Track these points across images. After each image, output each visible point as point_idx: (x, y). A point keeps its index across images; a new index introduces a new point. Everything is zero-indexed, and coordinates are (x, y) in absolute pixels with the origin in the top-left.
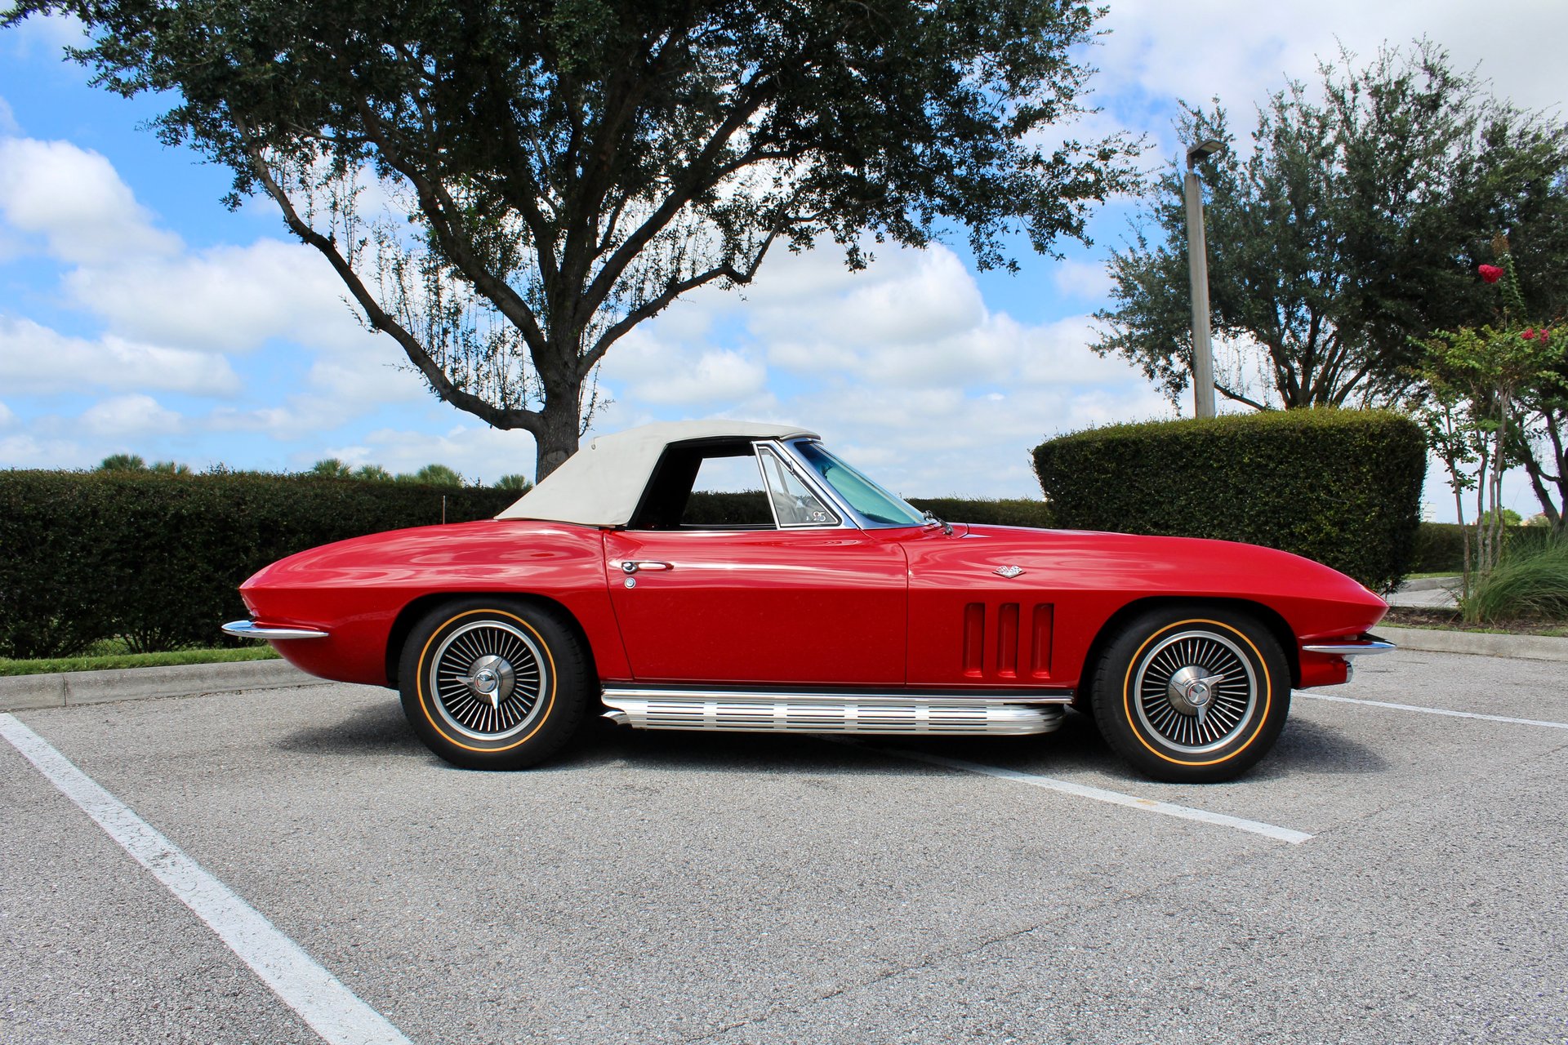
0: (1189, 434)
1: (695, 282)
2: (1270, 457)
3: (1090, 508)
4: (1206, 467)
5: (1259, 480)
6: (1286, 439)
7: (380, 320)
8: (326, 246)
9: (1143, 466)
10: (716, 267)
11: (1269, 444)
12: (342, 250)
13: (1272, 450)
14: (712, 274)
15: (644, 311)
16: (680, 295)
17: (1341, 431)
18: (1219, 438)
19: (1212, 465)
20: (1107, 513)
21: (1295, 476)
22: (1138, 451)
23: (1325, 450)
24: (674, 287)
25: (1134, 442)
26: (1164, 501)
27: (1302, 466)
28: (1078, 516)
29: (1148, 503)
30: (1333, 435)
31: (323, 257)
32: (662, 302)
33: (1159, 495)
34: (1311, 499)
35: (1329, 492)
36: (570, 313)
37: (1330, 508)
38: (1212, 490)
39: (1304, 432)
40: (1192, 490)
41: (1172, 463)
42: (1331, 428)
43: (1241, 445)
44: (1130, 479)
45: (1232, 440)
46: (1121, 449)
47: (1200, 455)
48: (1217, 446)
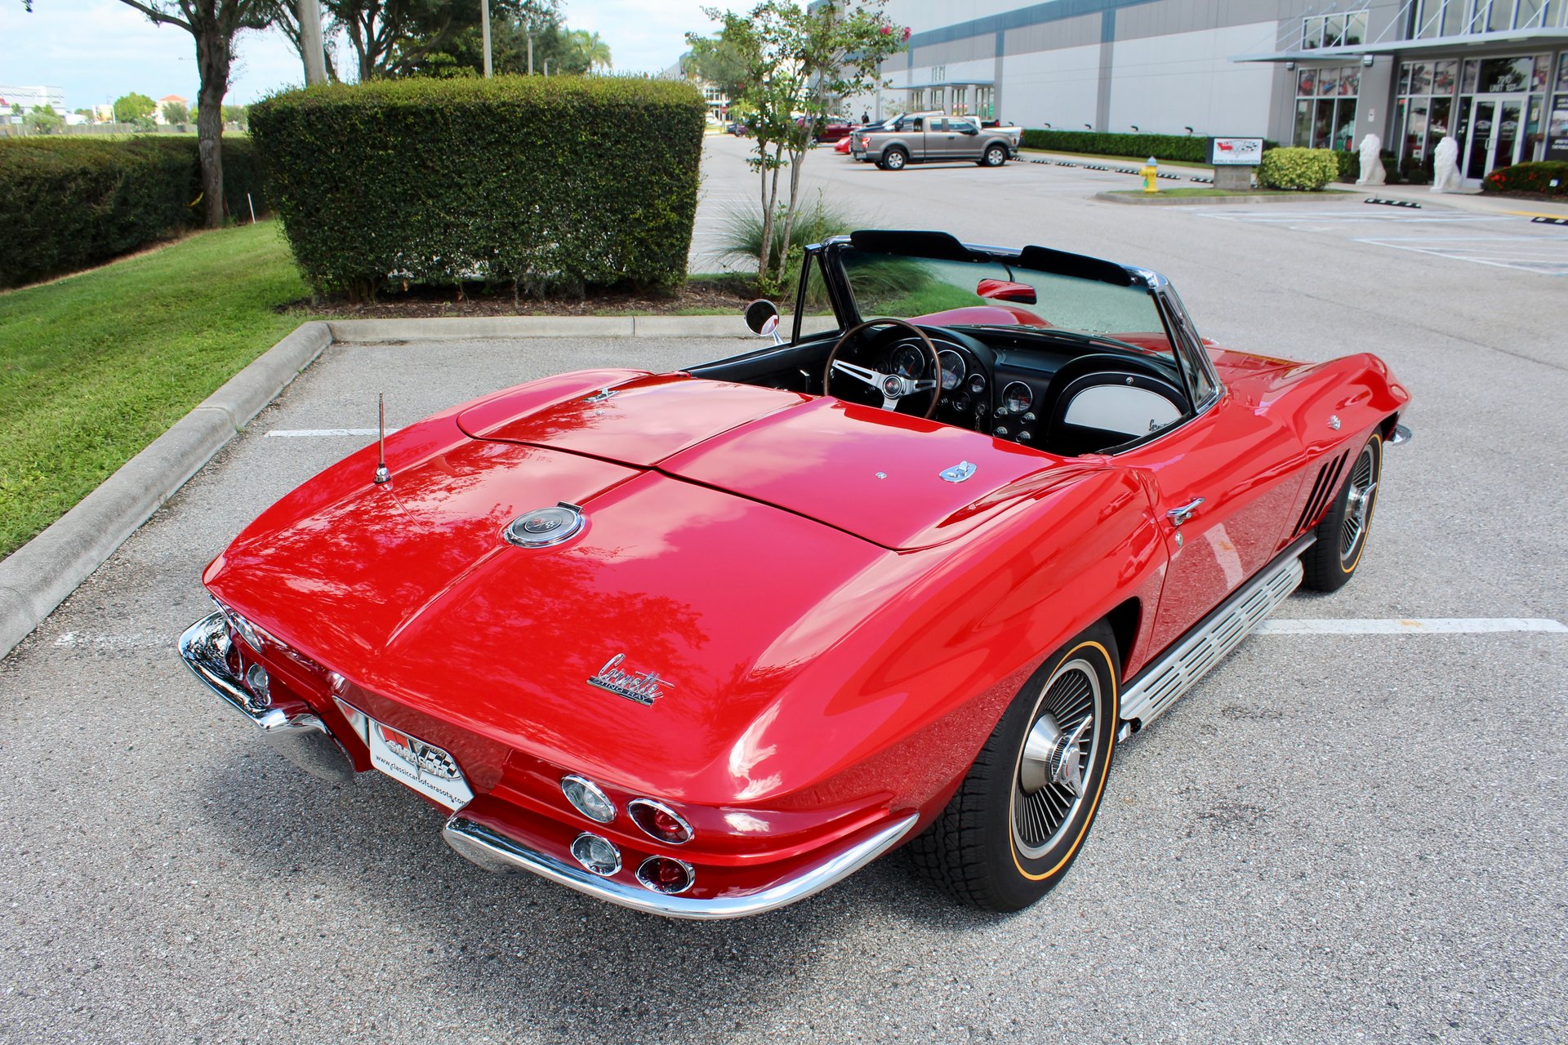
0: (504, 104)
2: (605, 136)
3: (352, 191)
4: (525, 145)
5: (591, 160)
6: (627, 115)
9: (440, 140)
11: (605, 120)
13: (610, 127)
17: (686, 109)
18: (543, 111)
19: (533, 143)
20: (381, 198)
21: (636, 156)
22: (434, 121)
23: (670, 130)
25: (429, 111)
26: (466, 184)
27: (643, 146)
28: (333, 201)
29: (441, 186)
30: (680, 114)
33: (460, 176)
34: (650, 182)
35: (671, 175)
37: (671, 192)
38: (532, 170)
39: (646, 108)
40: (503, 171)
41: (478, 139)
42: (678, 106)
43: (573, 119)
44: (419, 156)
45: (561, 114)
46: (411, 119)
47: (518, 130)
48: (540, 120)
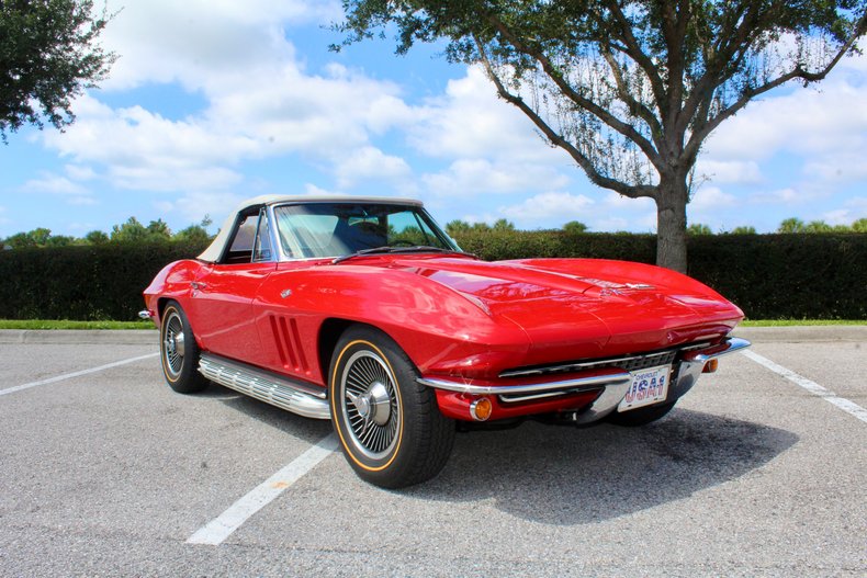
1: (767, 86)
7: (557, 140)
8: (518, 102)
10: (788, 72)
12: (527, 101)
14: (786, 78)
15: (726, 112)
16: (754, 98)
24: (748, 93)
31: (518, 108)
32: (741, 103)
36: (673, 120)
